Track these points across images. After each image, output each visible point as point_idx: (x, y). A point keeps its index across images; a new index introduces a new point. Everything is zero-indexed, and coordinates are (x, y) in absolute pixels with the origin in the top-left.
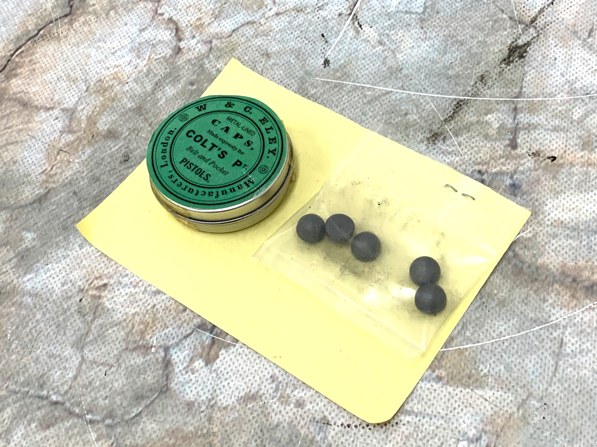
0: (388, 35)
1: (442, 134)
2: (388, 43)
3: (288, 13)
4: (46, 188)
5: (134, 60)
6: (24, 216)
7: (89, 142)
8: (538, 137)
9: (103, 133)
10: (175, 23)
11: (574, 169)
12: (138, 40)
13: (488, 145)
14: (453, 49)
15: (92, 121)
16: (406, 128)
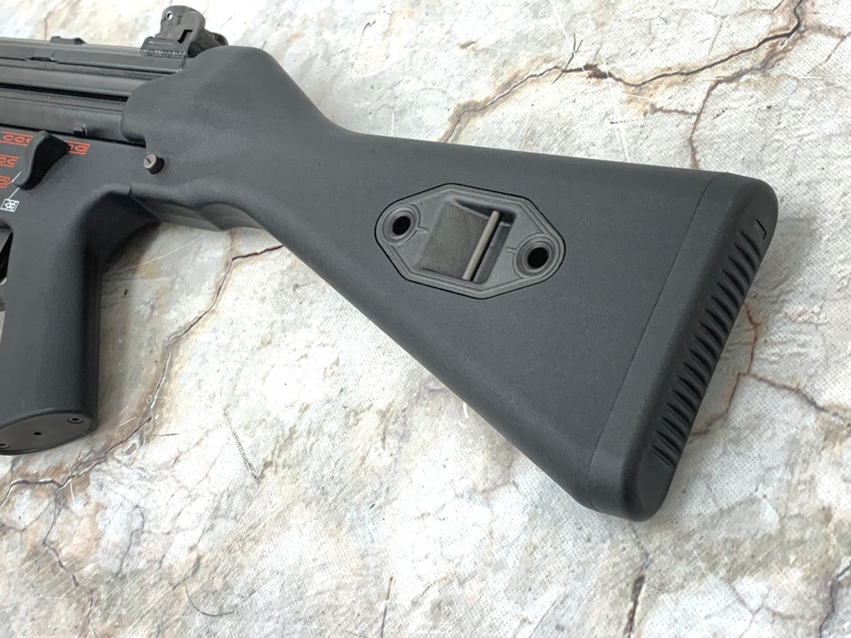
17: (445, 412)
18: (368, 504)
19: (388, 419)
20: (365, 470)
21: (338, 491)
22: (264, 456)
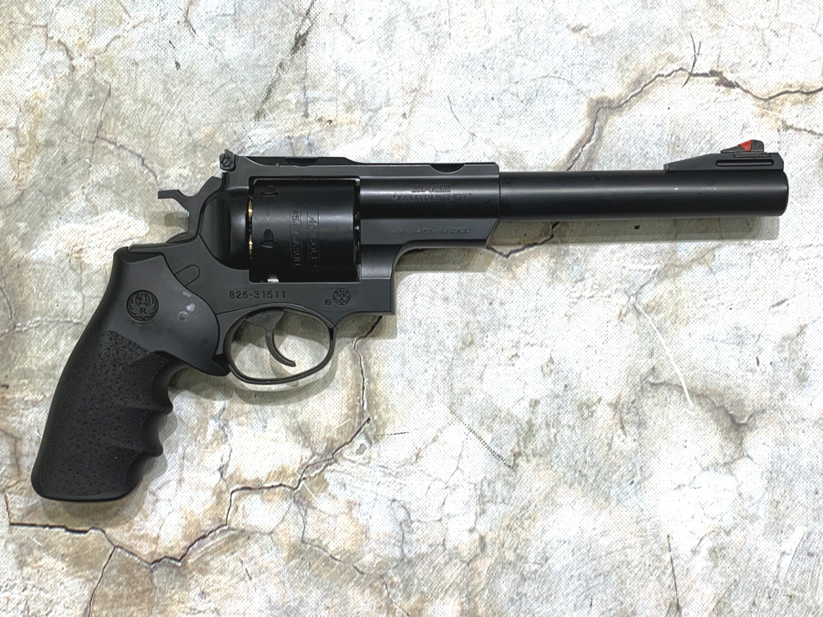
0: (215, 38)
1: (262, 112)
2: (215, 44)
3: (141, 25)
4: (20, 190)
5: (44, 81)
6: (13, 212)
7: (36, 152)
8: (320, 107)
9: (43, 143)
10: (65, 45)
11: (343, 128)
12: (42, 63)
13: (291, 117)
14: (259, 43)
15: (33, 136)
16: (239, 112)
17: (671, 402)
18: (627, 482)
19: (620, 410)
20: (614, 453)
21: (595, 473)
22: (511, 448)
